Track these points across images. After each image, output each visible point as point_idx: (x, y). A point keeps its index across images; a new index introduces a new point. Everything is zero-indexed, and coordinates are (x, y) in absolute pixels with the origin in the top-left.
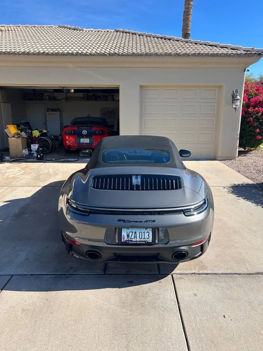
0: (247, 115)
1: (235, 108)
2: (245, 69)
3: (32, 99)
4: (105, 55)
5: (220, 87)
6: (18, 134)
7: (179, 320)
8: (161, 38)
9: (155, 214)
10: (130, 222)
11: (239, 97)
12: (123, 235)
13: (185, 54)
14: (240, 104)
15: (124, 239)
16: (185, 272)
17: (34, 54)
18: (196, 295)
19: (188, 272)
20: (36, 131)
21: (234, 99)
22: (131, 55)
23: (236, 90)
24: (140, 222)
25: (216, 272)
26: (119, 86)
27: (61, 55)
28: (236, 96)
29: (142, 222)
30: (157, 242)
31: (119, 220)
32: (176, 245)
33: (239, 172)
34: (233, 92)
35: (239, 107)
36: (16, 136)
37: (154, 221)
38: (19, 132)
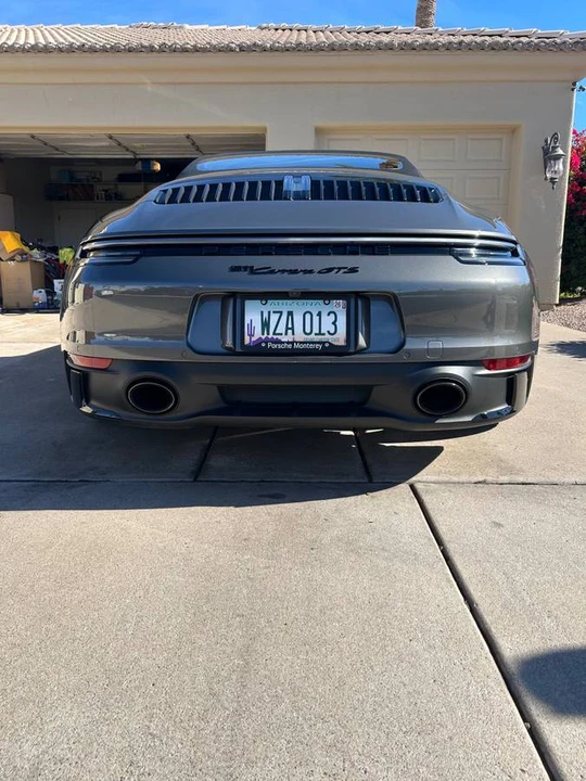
0: (579, 203)
1: (552, 179)
2: (574, 84)
3: (66, 198)
4: (232, 50)
5: (513, 131)
6: (22, 253)
7: (449, 581)
8: (367, 32)
9: (356, 253)
10: (273, 272)
11: (560, 152)
12: (247, 321)
13: (427, 44)
14: (563, 169)
15: (251, 335)
16: (455, 479)
17: (60, 50)
18: (499, 525)
19: (464, 478)
20: (69, 250)
21: (549, 156)
22: (294, 49)
23: (555, 137)
24: (305, 272)
25: (555, 480)
26: (265, 129)
27: (125, 50)
28: (554, 148)
29: (311, 272)
30: (362, 342)
31: (235, 269)
32: (430, 358)
33: (568, 326)
34: (546, 141)
35: (562, 178)
36: (18, 258)
37: (353, 270)
38: (26, 249)
